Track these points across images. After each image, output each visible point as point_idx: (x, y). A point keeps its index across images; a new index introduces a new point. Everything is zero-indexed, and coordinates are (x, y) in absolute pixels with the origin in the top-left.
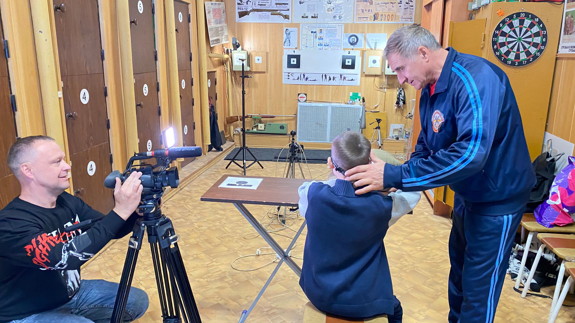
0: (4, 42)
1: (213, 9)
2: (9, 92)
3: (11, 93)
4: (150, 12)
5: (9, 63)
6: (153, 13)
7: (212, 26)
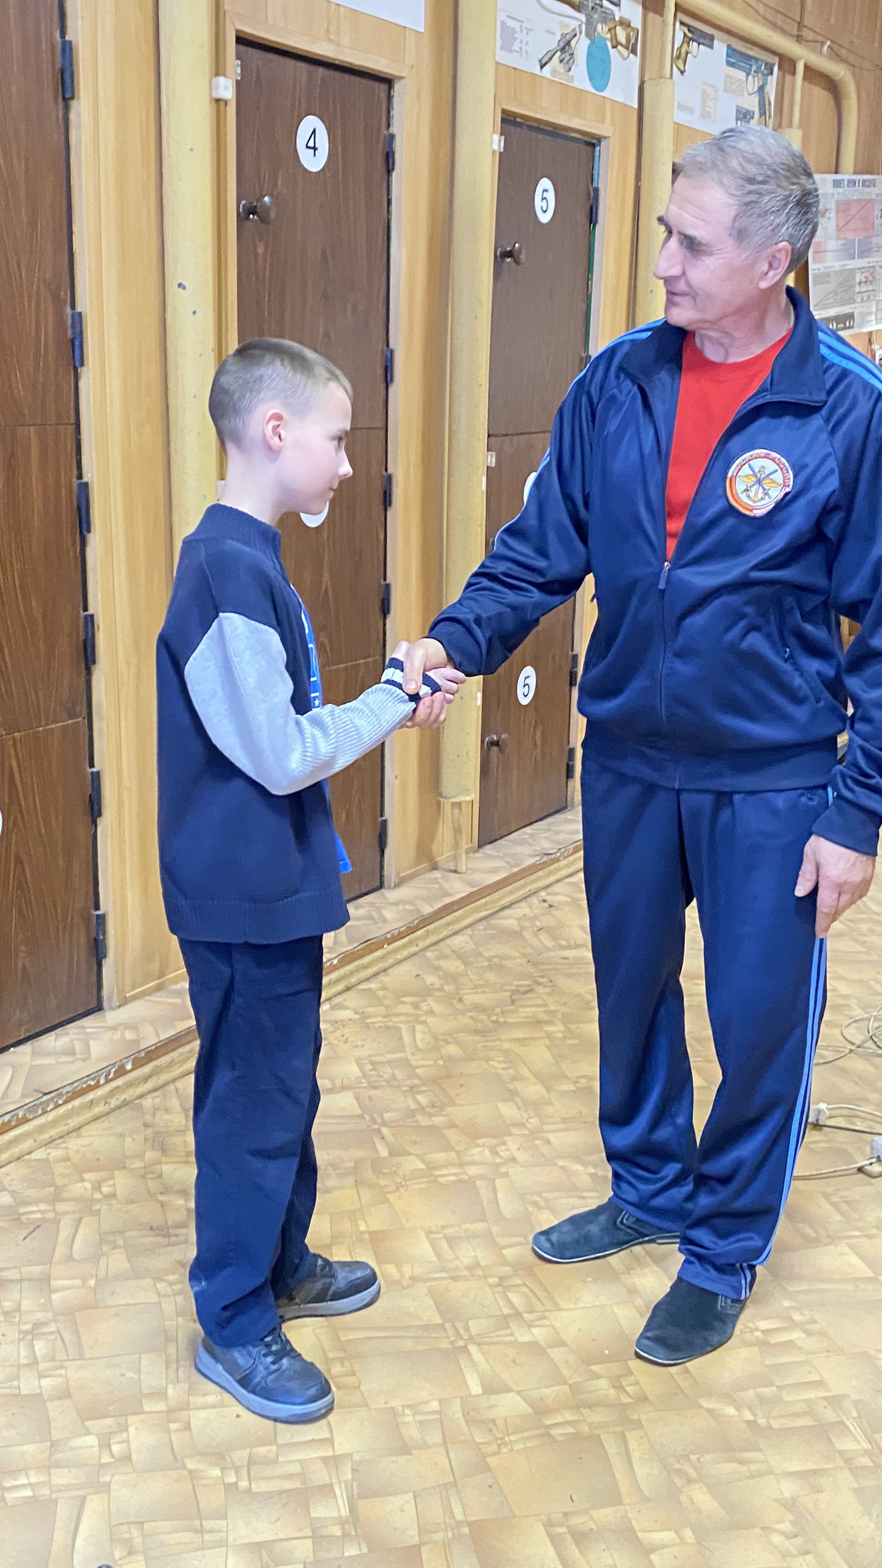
0: (73, 316)
1: (838, 203)
2: (75, 472)
3: (80, 477)
4: (582, 218)
5: (82, 384)
6: (592, 218)
7: (828, 264)
